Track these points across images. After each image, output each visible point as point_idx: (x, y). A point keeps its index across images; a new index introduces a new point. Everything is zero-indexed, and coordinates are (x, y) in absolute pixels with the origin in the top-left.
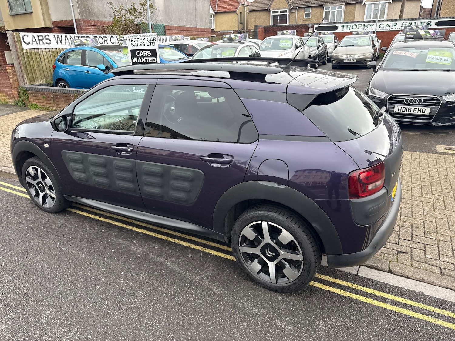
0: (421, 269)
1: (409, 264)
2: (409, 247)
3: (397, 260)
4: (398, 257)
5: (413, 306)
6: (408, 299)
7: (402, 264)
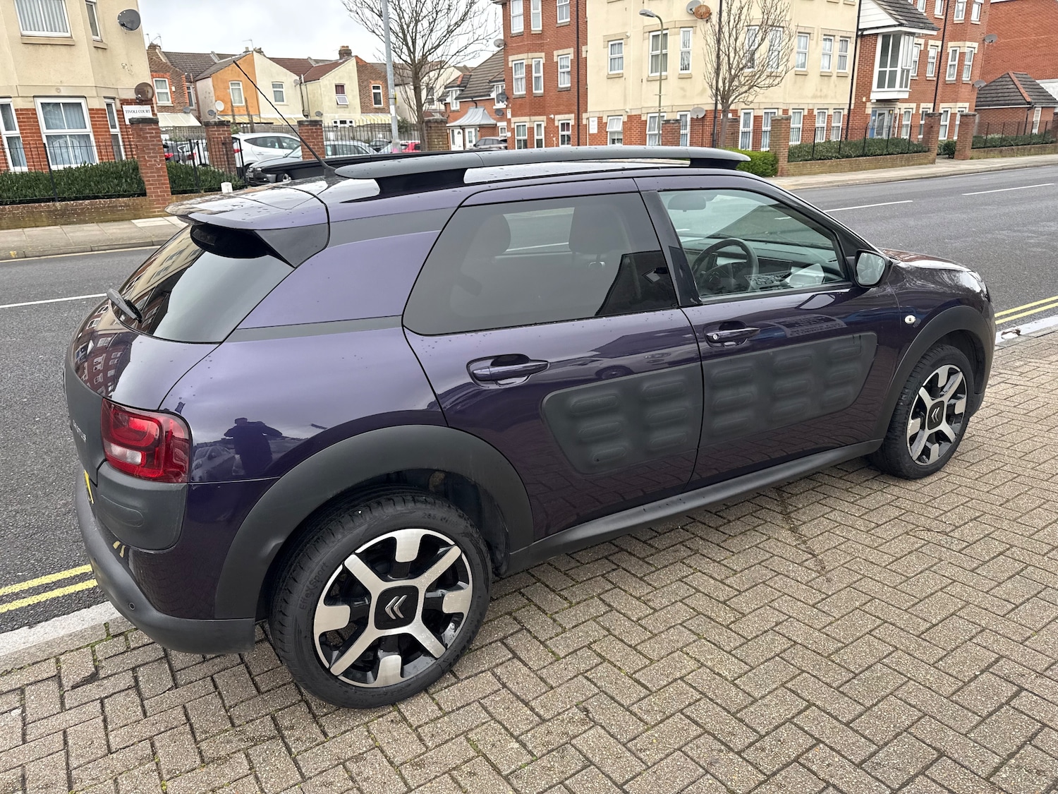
0: (33, 664)
1: (62, 658)
2: (70, 709)
3: (93, 653)
4: (95, 660)
5: (47, 591)
6: (58, 597)
7: (80, 648)
